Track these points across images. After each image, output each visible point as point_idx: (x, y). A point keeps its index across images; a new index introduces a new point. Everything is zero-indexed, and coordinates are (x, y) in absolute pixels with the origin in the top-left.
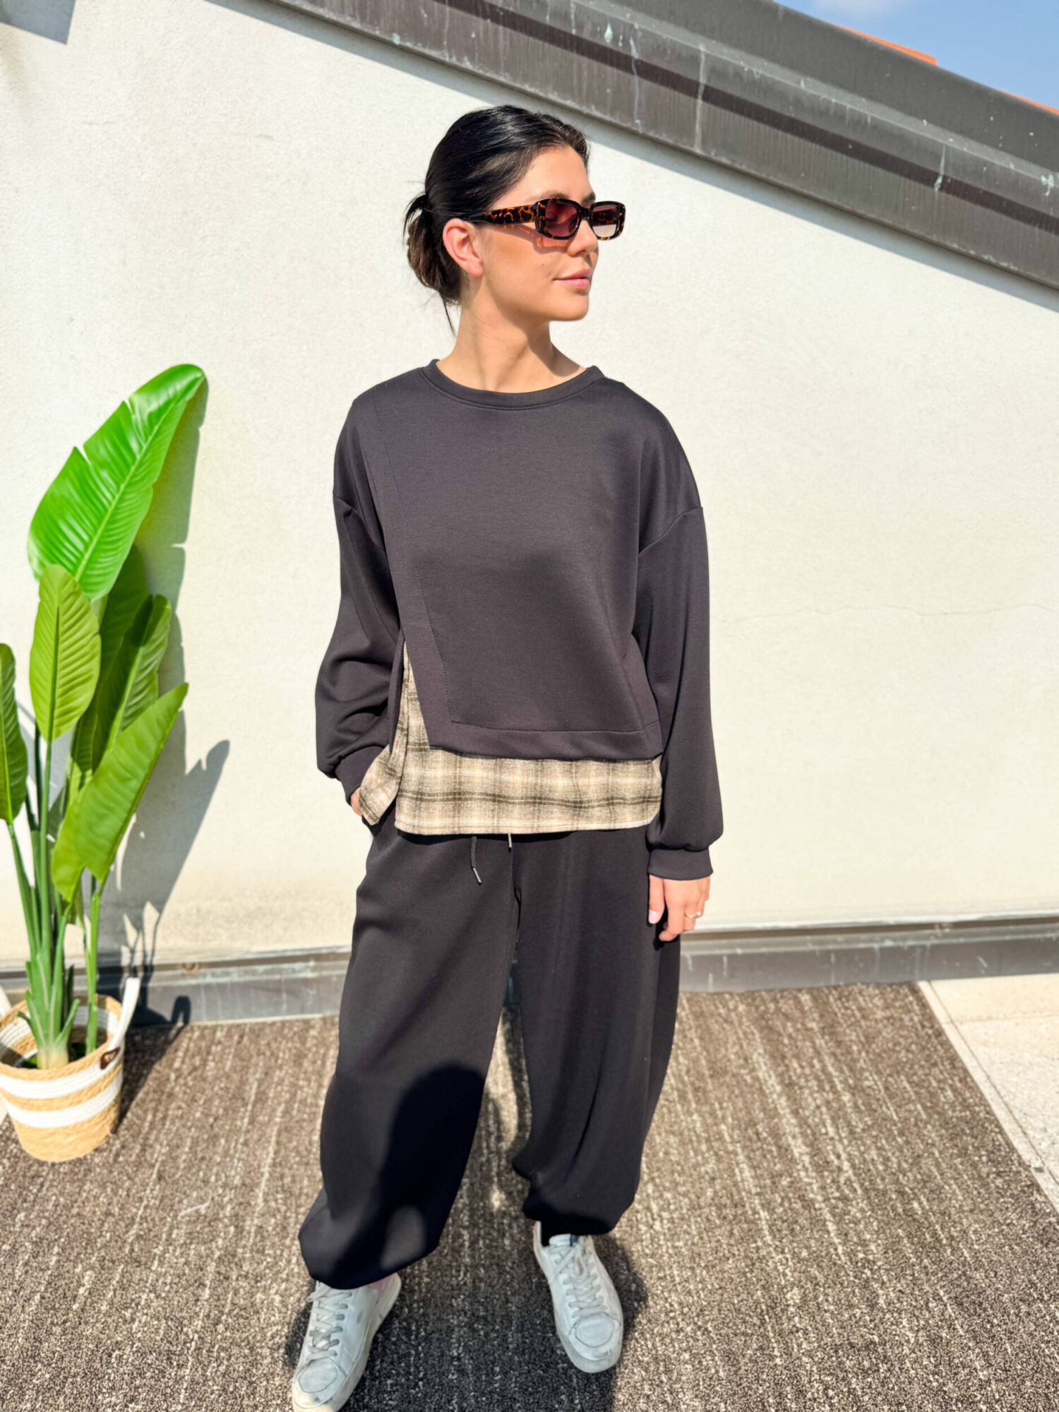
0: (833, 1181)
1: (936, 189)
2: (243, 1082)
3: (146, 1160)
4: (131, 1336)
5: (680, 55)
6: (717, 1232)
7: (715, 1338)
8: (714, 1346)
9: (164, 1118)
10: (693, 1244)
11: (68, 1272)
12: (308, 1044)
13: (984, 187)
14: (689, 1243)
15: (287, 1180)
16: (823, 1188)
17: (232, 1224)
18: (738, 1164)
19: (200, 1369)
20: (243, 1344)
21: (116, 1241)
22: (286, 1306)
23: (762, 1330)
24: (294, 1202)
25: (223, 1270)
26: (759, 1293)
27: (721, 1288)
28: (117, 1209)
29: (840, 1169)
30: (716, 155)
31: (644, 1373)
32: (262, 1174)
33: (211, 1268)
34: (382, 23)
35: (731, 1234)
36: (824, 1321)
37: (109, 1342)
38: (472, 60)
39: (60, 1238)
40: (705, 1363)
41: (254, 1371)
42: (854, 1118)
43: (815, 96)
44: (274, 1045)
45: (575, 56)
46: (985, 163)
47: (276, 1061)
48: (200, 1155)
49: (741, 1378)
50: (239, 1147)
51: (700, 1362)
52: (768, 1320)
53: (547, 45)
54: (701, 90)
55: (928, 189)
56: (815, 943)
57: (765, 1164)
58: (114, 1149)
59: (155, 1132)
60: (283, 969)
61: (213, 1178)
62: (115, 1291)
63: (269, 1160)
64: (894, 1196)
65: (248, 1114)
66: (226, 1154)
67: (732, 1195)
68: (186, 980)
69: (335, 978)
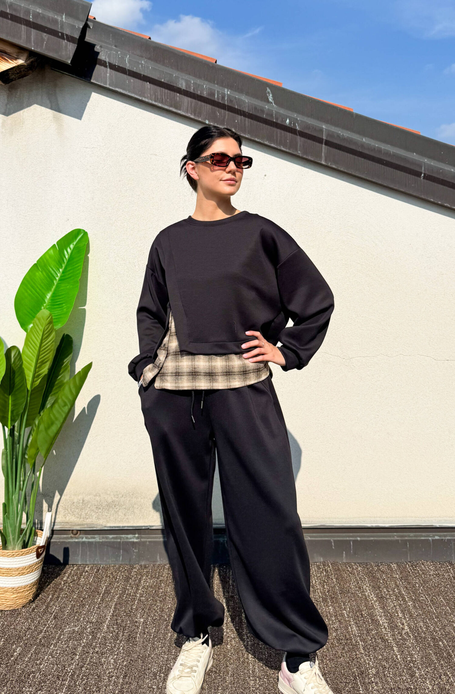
0: (399, 633)
1: (422, 178)
2: (98, 586)
3: (48, 611)
4: (39, 670)
5: (315, 129)
9: (58, 597)
10: (324, 652)
11: (9, 647)
12: (132, 574)
13: (441, 178)
15: (119, 621)
16: (393, 635)
17: (90, 635)
18: (350, 625)
19: (73, 682)
20: (94, 675)
21: (33, 638)
22: (117, 663)
23: (355, 681)
24: (122, 629)
25: (86, 649)
26: (355, 669)
27: (336, 667)
28: (33, 627)
29: (403, 629)
30: (331, 164)
32: (107, 619)
33: (80, 649)
34: (202, 116)
35: (343, 649)
36: (386, 680)
37: (29, 671)
39: (5, 636)
41: (100, 683)
43: (369, 144)
44: (114, 574)
45: (275, 129)
46: (441, 169)
47: (116, 580)
48: (75, 611)
50: (95, 609)
52: (358, 678)
53: (263, 125)
54: (324, 141)
55: (418, 178)
56: (398, 536)
57: (364, 626)
58: (32, 607)
59: (53, 602)
60: (122, 537)
61: (82, 619)
62: (32, 654)
63: (110, 614)
64: (430, 640)
65: (100, 598)
66: (89, 611)
67: (345, 636)
68: (72, 539)
69: (148, 543)
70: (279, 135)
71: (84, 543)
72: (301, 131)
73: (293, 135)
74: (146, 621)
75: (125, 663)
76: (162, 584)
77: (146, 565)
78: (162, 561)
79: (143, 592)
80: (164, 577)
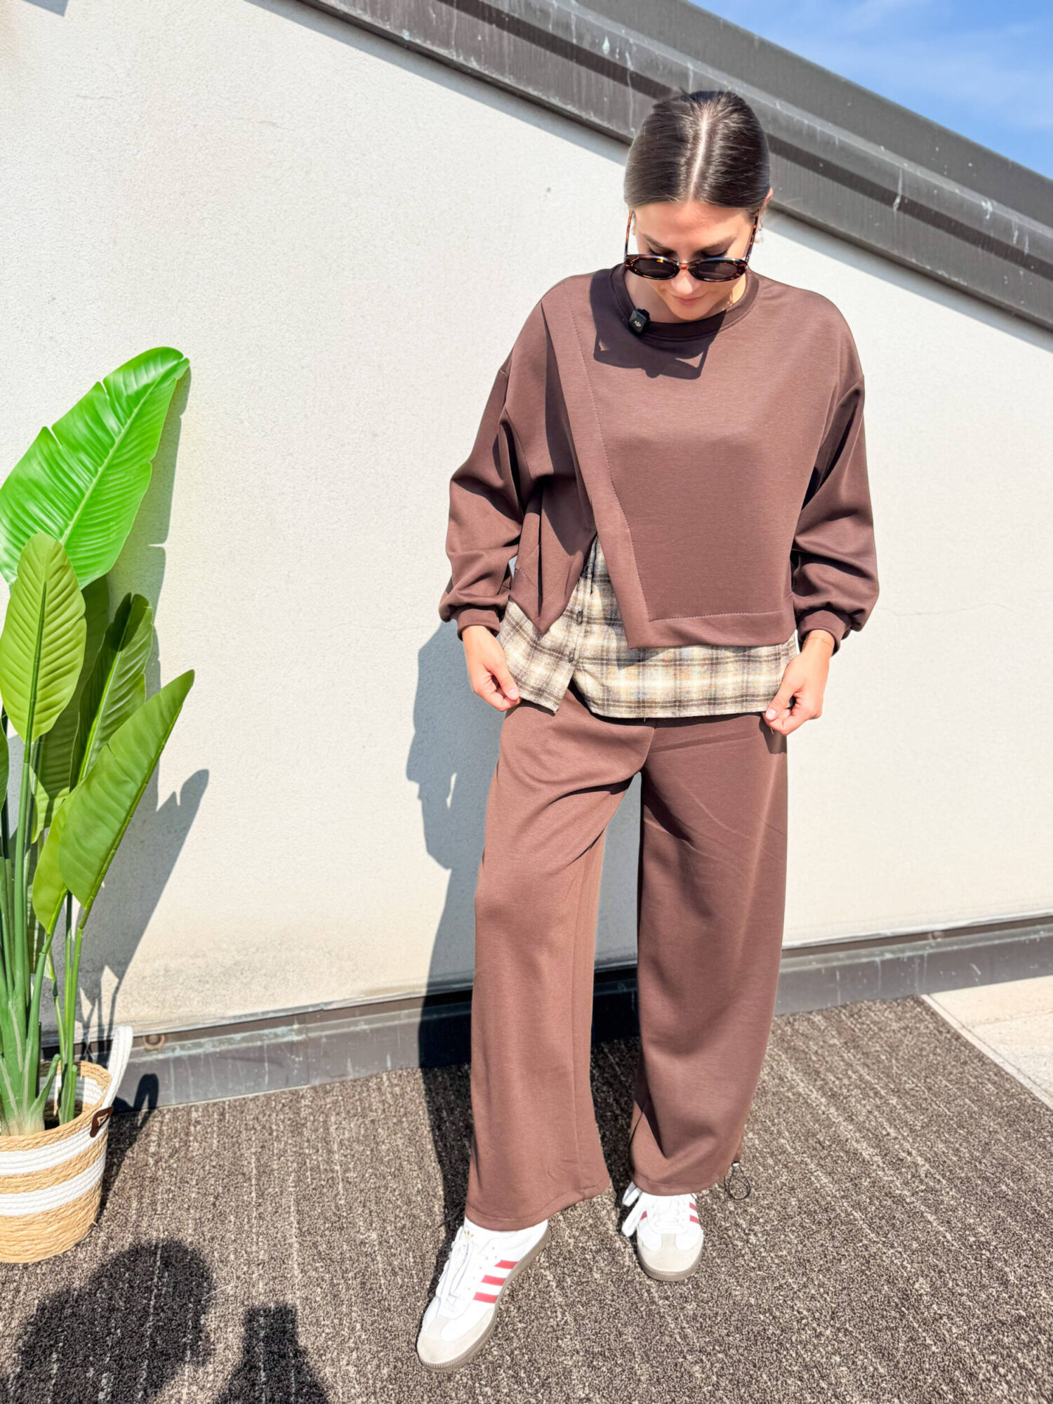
0: (913, 1176)
1: (895, 209)
2: (237, 1159)
5: (671, 70)
6: (818, 1237)
7: (860, 1337)
8: (862, 1345)
9: (154, 1203)
10: (798, 1251)
11: (78, 1378)
12: (303, 1114)
13: (935, 208)
14: (793, 1251)
15: (323, 1247)
16: (906, 1183)
18: (811, 1173)
21: (131, 1337)
22: (365, 1375)
23: (904, 1322)
24: (338, 1269)
25: (275, 1348)
27: (845, 1288)
28: (122, 1303)
29: (916, 1165)
31: (799, 1383)
32: (291, 1245)
33: (260, 1349)
34: (392, 20)
35: (833, 1237)
36: (963, 1304)
38: (478, 61)
39: (57, 1342)
40: (859, 1363)
42: (909, 1117)
43: (789, 117)
44: (263, 1119)
45: (573, 65)
46: (936, 187)
47: (270, 1134)
48: (208, 1236)
49: (904, 1372)
50: (254, 1221)
51: (854, 1363)
52: (906, 1312)
53: (548, 53)
55: (888, 208)
56: (818, 962)
57: (839, 1169)
58: (100, 1241)
59: (146, 1219)
60: (263, 1035)
61: (232, 1257)
62: (145, 1390)
63: (294, 1230)
64: (980, 1182)
65: (253, 1188)
66: (240, 1230)
67: (817, 1201)
68: (151, 1055)
69: (324, 1040)
70: (584, 82)
71: (178, 1061)
72: (637, 74)
73: (616, 83)
74: (385, 1237)
75: (385, 1371)
76: (380, 1130)
77: (325, 1085)
78: (358, 1072)
79: (346, 1156)
80: (377, 1112)
